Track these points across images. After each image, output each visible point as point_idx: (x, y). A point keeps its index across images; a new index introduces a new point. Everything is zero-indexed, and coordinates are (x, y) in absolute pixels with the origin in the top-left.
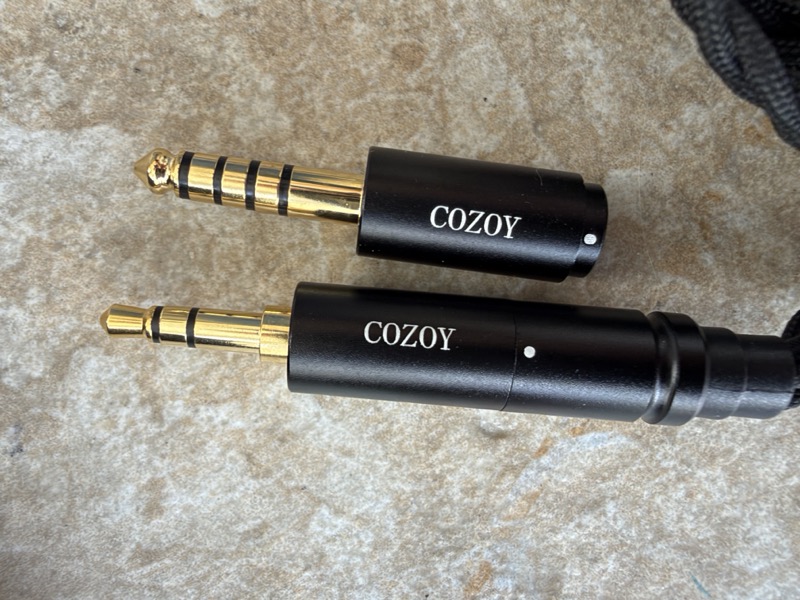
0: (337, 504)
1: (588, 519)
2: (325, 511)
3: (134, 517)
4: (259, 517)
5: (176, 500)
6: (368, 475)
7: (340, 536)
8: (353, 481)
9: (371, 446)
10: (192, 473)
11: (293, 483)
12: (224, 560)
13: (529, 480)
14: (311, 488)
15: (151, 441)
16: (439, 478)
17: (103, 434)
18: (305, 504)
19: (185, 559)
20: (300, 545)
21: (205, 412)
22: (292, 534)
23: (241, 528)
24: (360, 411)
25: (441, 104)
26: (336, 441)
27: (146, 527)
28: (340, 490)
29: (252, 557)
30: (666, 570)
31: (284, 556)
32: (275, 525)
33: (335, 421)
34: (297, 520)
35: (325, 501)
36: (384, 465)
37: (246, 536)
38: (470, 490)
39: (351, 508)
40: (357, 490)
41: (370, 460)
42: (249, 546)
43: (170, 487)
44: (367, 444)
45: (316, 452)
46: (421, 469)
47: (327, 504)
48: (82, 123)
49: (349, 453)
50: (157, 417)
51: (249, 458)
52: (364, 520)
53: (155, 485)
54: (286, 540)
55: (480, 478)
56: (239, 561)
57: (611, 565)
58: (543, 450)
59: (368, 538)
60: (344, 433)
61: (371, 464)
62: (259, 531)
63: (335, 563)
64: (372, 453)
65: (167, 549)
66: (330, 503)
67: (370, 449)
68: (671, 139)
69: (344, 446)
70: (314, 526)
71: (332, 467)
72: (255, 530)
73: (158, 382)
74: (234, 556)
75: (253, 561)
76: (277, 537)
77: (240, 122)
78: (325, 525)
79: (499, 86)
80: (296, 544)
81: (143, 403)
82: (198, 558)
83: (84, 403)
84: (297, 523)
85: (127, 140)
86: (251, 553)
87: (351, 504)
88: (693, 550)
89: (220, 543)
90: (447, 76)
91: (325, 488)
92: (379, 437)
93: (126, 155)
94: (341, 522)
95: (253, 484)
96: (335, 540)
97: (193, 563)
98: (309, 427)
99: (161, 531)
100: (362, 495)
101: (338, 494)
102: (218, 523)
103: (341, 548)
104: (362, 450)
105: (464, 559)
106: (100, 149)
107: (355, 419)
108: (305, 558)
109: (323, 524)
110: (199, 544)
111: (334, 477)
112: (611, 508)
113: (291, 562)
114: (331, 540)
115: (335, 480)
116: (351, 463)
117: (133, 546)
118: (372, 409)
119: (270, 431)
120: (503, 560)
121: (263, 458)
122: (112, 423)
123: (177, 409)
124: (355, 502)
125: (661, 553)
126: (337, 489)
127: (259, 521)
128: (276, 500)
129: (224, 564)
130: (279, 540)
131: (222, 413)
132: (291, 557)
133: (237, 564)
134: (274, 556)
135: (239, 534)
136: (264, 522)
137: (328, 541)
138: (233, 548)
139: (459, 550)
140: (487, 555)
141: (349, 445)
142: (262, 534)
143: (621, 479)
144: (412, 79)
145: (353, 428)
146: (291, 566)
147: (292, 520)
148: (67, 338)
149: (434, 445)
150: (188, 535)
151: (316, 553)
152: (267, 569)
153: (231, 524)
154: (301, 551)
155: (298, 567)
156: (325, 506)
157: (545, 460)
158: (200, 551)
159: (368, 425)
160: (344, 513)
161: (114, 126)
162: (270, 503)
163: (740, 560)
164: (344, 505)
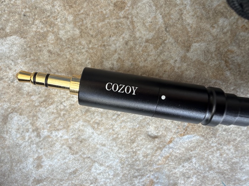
0: (100, 162)
1: (186, 164)
2: (96, 165)
3: (33, 169)
4: (75, 167)
5: (47, 163)
6: (111, 152)
7: (102, 173)
8: (106, 155)
9: (111, 142)
10: (51, 154)
11: (85, 156)
12: (64, 182)
13: (166, 152)
14: (91, 157)
15: (37, 144)
16: (135, 152)
17: (21, 142)
18: (90, 163)
19: (51, 182)
20: (89, 176)
21: (54, 133)
22: (86, 173)
23: (69, 171)
24: (107, 131)
25: (132, 22)
26: (99, 141)
27: (37, 172)
28: (102, 157)
29: (73, 181)
30: (213, 180)
31: (84, 180)
32: (80, 170)
33: (99, 135)
34: (87, 168)
35: (96, 161)
36: (116, 149)
37: (71, 174)
38: (146, 156)
39: (105, 163)
40: (107, 157)
41: (111, 147)
42: (72, 177)
43: (44, 159)
45: (93, 145)
46: (129, 150)
47: (97, 162)
48: (6, 35)
49: (104, 145)
50: (38, 135)
51: (70, 148)
52: (110, 167)
53: (39, 158)
54: (84, 175)
55: (149, 152)
56: (69, 182)
57: (194, 179)
58: (171, 142)
59: (112, 173)
60: (102, 139)
61: (111, 148)
62: (74, 172)
63: (101, 182)
64: (112, 145)
65: (45, 179)
66: (98, 162)
67: (111, 143)
68: (214, 31)
69: (102, 143)
70: (93, 170)
71: (98, 150)
72: (73, 172)
73: (38, 124)
74: (67, 180)
75: (73, 182)
76: (81, 174)
77: (62, 32)
78: (97, 169)
79: (153, 15)
80: (88, 176)
81: (33, 131)
82: (55, 181)
83: (14, 132)
84: (87, 169)
85: (22, 40)
86: (72, 179)
87: (105, 162)
88: (222, 173)
89: (62, 176)
90: (134, 12)
91: (96, 157)
92: (114, 139)
93: (23, 46)
94: (102, 168)
95: (72, 157)
96: (100, 174)
97: (53, 183)
98: (90, 137)
99: (42, 173)
100: (109, 159)
101: (101, 159)
102: (61, 170)
103: (102, 177)
104: (108, 144)
105: (144, 179)
106: (13, 44)
107: (106, 134)
108: (90, 180)
109: (96, 169)
110: (55, 177)
111: (99, 153)
112: (194, 160)
113: (86, 182)
115: (100, 154)
117: (33, 178)
118: (111, 130)
119: (77, 139)
120: (157, 178)
121: (75, 148)
122: (24, 138)
123: (45, 133)
124: (107, 161)
125: (211, 174)
126: (100, 157)
127: (75, 169)
128: (80, 162)
129: (64, 183)
130: (82, 174)
131: (60, 133)
132: (86, 180)
133: (68, 183)
134: (80, 180)
135: (68, 173)
136: (76, 169)
137: (98, 175)
138: (66, 178)
139: (142, 176)
140: (152, 177)
141: (104, 142)
142: (76, 173)
143: (197, 150)
144: (122, 14)
145: (105, 137)
146: (86, 183)
147: (86, 168)
148: (6, 110)
149: (133, 141)
150: (51, 174)
151: (94, 178)
152: (78, 184)
153: (65, 170)
154: (89, 178)
155: (88, 183)
156: (96, 163)
157: (171, 145)
158: (55, 179)
159: (110, 136)
160: (103, 165)
161: (18, 36)
162: (78, 163)
163: (239, 176)
164: (103, 162)
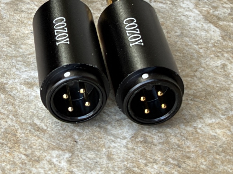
44: (121, 165)
114: (50, 162)
116: (104, 161)
